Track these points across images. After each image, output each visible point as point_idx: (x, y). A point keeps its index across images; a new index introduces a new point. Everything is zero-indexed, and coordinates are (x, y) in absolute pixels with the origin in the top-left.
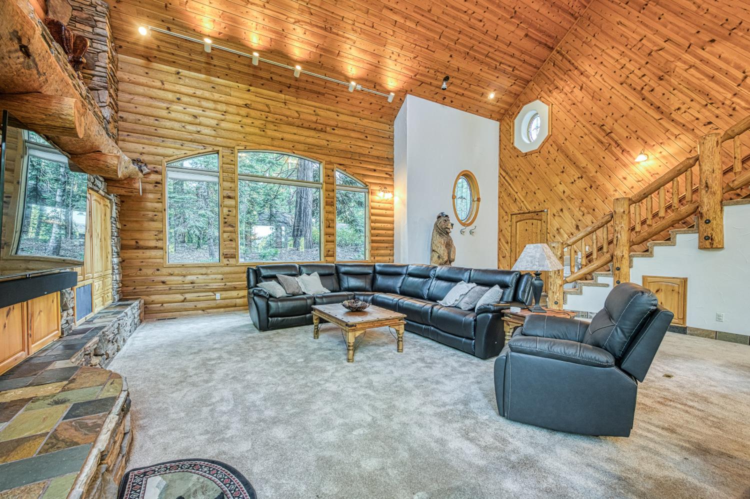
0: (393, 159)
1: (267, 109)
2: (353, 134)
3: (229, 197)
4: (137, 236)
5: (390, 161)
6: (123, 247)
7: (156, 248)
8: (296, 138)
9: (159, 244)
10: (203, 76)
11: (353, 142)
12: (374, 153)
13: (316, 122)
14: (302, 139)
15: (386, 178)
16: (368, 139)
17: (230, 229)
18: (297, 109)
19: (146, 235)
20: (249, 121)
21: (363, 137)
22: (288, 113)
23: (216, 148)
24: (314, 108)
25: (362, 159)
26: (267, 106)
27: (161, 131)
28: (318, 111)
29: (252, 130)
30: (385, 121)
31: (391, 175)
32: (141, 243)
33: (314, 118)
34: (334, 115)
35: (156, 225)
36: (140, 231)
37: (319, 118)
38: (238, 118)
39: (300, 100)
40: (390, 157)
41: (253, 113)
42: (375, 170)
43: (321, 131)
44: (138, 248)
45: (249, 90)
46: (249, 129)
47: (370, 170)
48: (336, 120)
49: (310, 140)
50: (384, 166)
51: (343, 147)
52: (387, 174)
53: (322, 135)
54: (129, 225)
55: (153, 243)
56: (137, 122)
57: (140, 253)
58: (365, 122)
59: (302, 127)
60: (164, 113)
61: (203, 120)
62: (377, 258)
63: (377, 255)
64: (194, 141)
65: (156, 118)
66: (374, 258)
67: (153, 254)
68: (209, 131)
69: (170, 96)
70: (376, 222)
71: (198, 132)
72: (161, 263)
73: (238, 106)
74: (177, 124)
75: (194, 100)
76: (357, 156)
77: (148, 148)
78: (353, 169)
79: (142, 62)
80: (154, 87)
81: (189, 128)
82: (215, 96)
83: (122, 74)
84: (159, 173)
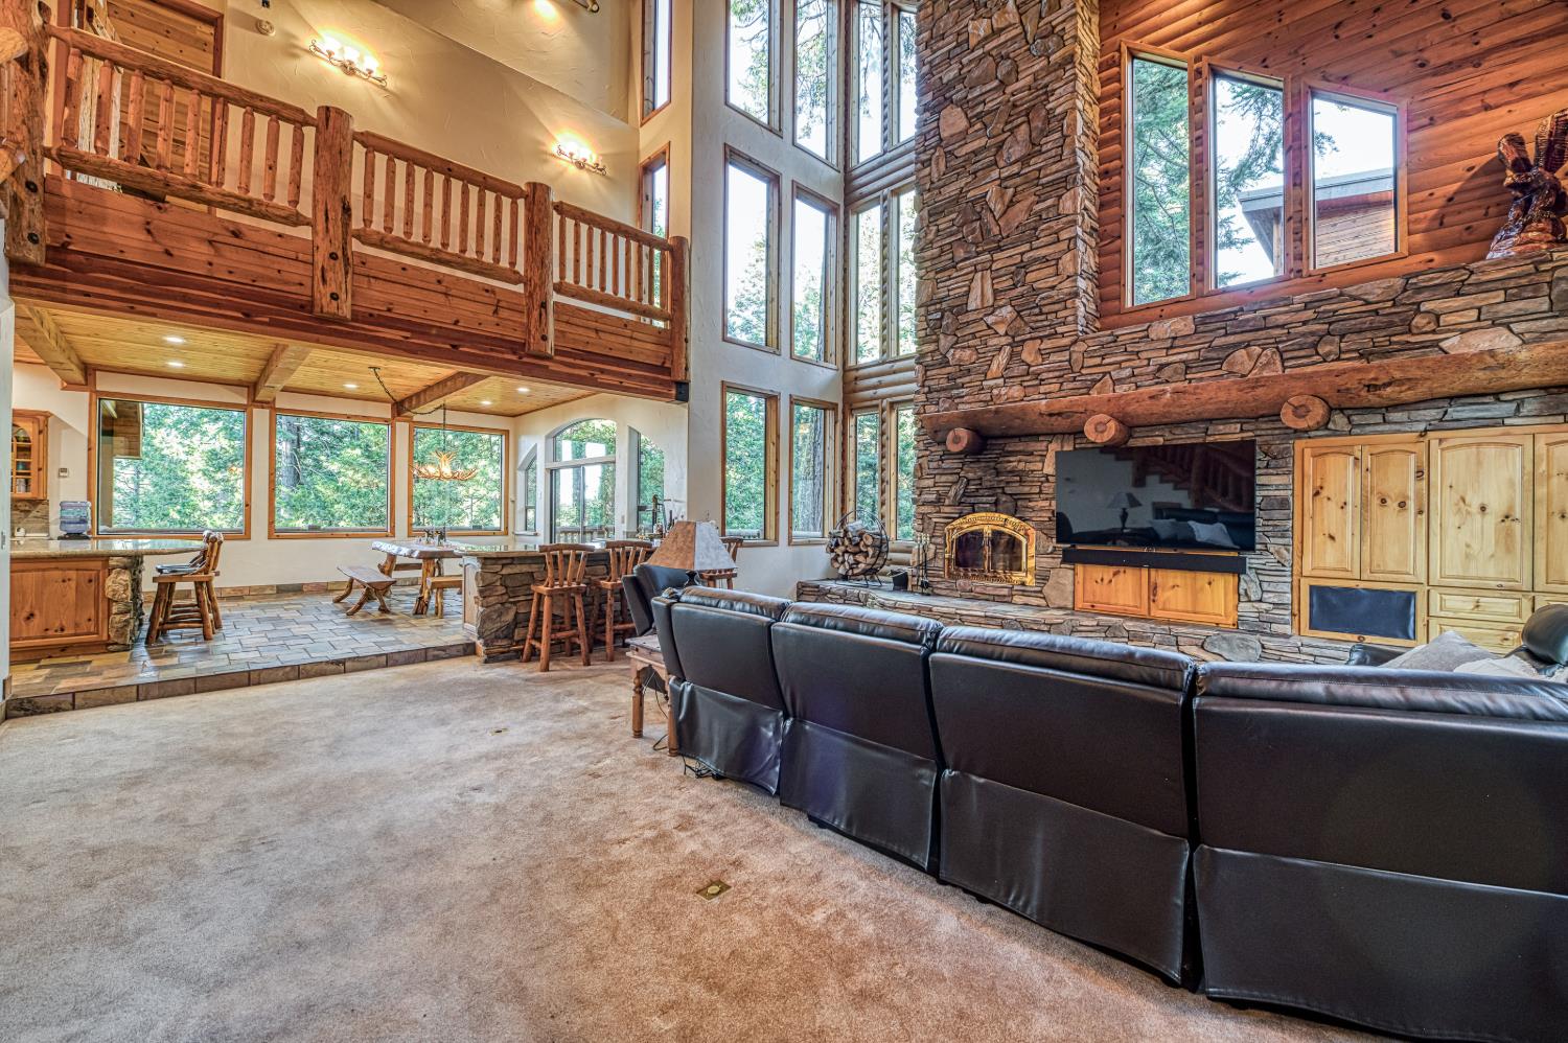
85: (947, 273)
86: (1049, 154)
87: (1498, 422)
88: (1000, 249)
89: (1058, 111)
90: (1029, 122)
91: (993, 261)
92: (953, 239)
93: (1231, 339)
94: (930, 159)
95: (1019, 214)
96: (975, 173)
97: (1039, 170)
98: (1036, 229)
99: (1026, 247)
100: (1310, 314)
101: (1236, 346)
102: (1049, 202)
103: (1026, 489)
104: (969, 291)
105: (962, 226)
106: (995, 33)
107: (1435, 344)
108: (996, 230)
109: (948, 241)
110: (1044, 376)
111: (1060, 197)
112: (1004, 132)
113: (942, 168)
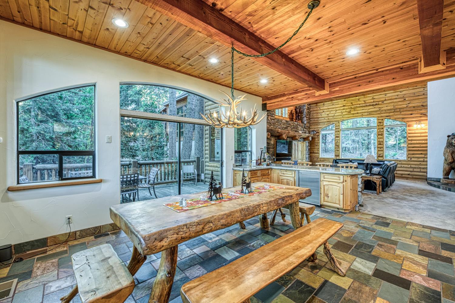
0: (427, 105)
1: (351, 104)
2: (395, 101)
3: (337, 137)
4: (314, 150)
5: (425, 107)
6: (311, 153)
7: (317, 153)
8: (364, 111)
9: (318, 152)
10: (330, 102)
11: (396, 104)
12: (410, 105)
13: (374, 102)
14: (366, 111)
15: (421, 117)
16: (406, 100)
17: (338, 147)
18: (364, 100)
19: (315, 150)
20: (344, 111)
21: (402, 100)
22: (360, 103)
23: (334, 122)
24: (372, 97)
25: (401, 110)
27: (319, 121)
28: (375, 97)
29: (346, 113)
30: (420, 87)
31: (425, 114)
32: (314, 152)
33: (372, 101)
34: (384, 96)
35: (317, 147)
36: (314, 149)
37: (375, 100)
38: (341, 111)
39: (366, 96)
40: (424, 104)
41: (346, 107)
42: (411, 114)
43: (376, 104)
44: (313, 153)
45: (345, 101)
46: (344, 113)
47: (408, 115)
48: (385, 98)
49: (370, 110)
50: (419, 110)
51: (389, 108)
52: (421, 114)
53: (376, 106)
54: (312, 147)
55: (316, 152)
56: (314, 120)
57: (314, 154)
58: (404, 93)
59: (367, 106)
60: (320, 116)
61: (330, 115)
62: (413, 159)
63: (413, 157)
64: (328, 122)
65: (318, 118)
66: (411, 159)
67: (317, 154)
68: (331, 118)
69: (321, 111)
70: (412, 140)
71: (329, 119)
72: (318, 157)
73: (341, 107)
74: (323, 118)
75: (328, 110)
76: (398, 110)
77: (316, 127)
78: (395, 117)
79: (315, 105)
80: (318, 110)
81: (326, 118)
82: (334, 106)
83: (311, 110)
84: (318, 133)
87: (301, 141)
93: (288, 125)
100: (292, 124)
101: (288, 127)
103: (270, 147)
107: (299, 131)
110: (272, 124)
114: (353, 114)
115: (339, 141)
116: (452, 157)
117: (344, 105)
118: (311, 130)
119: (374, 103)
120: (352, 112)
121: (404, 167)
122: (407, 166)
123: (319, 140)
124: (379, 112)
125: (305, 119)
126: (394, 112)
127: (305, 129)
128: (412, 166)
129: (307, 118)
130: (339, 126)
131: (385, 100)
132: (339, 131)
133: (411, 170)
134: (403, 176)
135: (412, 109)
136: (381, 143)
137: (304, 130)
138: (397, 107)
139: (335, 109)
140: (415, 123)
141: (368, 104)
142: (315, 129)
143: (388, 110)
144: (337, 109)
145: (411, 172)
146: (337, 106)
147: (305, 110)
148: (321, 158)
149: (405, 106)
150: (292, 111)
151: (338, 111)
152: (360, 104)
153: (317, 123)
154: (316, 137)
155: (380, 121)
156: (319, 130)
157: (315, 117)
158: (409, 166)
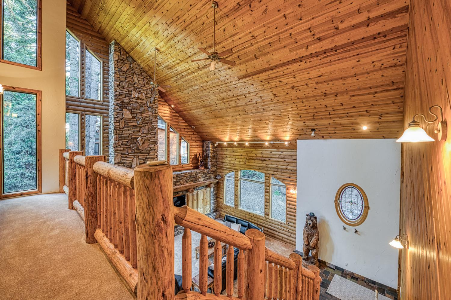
2: (278, 160)
6: (217, 197)
8: (255, 164)
9: (222, 198)
10: (231, 149)
11: (278, 163)
12: (289, 168)
16: (286, 161)
17: (237, 197)
18: (256, 153)
19: (220, 195)
20: (241, 160)
21: (283, 160)
22: (253, 155)
23: (234, 170)
24: (261, 152)
25: (282, 171)
26: (247, 154)
27: (224, 166)
28: (263, 152)
29: (242, 163)
33: (261, 155)
34: (269, 153)
35: (222, 193)
36: (220, 193)
37: (263, 155)
38: (238, 160)
41: (242, 157)
42: (290, 177)
43: (264, 160)
44: (219, 198)
45: (242, 150)
47: (287, 177)
48: (271, 155)
49: (259, 165)
51: (273, 166)
53: (264, 162)
55: (221, 197)
56: (220, 164)
59: (257, 160)
60: (224, 161)
61: (231, 162)
62: (290, 224)
63: (291, 222)
64: (230, 168)
65: (223, 162)
66: (289, 223)
67: (221, 200)
68: (232, 165)
69: (225, 156)
70: (290, 204)
71: (230, 166)
72: (223, 203)
73: (239, 155)
74: (226, 164)
75: (229, 156)
76: (280, 170)
77: (221, 171)
78: (278, 176)
79: (221, 148)
80: (223, 154)
81: (228, 164)
82: (233, 154)
83: (218, 152)
84: (223, 178)
85: (125, 155)
86: (153, 135)
87: (202, 189)
88: (141, 153)
89: (154, 127)
90: (148, 125)
91: (139, 156)
92: (128, 147)
93: (181, 178)
94: (119, 121)
95: (146, 145)
96: (134, 131)
97: (150, 138)
98: (150, 151)
99: (147, 154)
100: (188, 175)
101: (181, 179)
102: (153, 146)
104: (132, 162)
105: (130, 144)
106: (139, 98)
107: (198, 180)
108: (140, 148)
109: (126, 147)
111: (154, 146)
112: (142, 125)
113: (124, 125)
114: (248, 165)
115: (237, 190)
116: (308, 238)
117: (242, 154)
118: (218, 173)
119: (263, 158)
120: (247, 163)
121: (283, 230)
122: (285, 229)
123: (223, 186)
124: (266, 169)
125: (210, 163)
126: (277, 171)
127: (208, 175)
128: (290, 231)
129: (211, 162)
130: (238, 175)
131: (271, 157)
132: (237, 180)
133: (289, 234)
134: (284, 239)
135: (290, 171)
136: (268, 201)
137: (206, 176)
138: (280, 167)
139: (234, 157)
140: (292, 187)
141: (258, 158)
142: (221, 174)
143: (273, 168)
144: (237, 157)
145: (289, 237)
146: (236, 154)
147: (210, 154)
148: (224, 205)
149: (285, 167)
150: (196, 155)
151: (237, 160)
152: (253, 157)
153: (223, 168)
154: (221, 182)
155: (267, 178)
156: (223, 175)
157: (221, 161)
158: (288, 230)
